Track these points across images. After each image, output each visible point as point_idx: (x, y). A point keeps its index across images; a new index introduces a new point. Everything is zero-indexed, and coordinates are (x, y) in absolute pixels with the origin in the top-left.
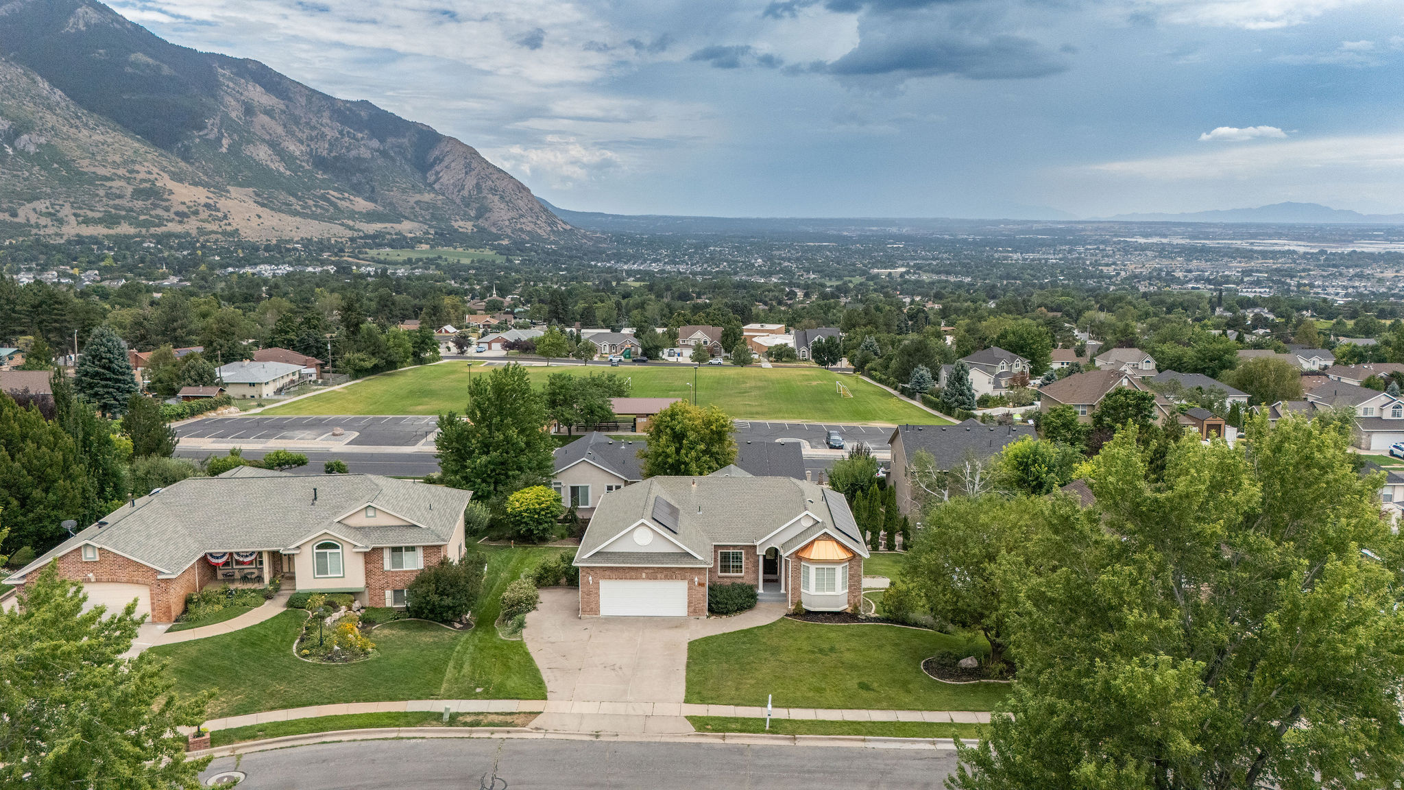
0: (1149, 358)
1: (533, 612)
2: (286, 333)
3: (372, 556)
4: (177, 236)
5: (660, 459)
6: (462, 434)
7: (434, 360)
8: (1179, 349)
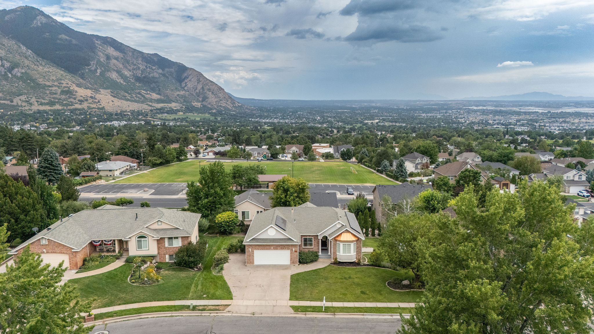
0: (479, 156)
1: (227, 263)
2: (125, 149)
3: (160, 241)
4: (79, 110)
5: (278, 200)
6: (197, 190)
7: (185, 160)
8: (491, 153)
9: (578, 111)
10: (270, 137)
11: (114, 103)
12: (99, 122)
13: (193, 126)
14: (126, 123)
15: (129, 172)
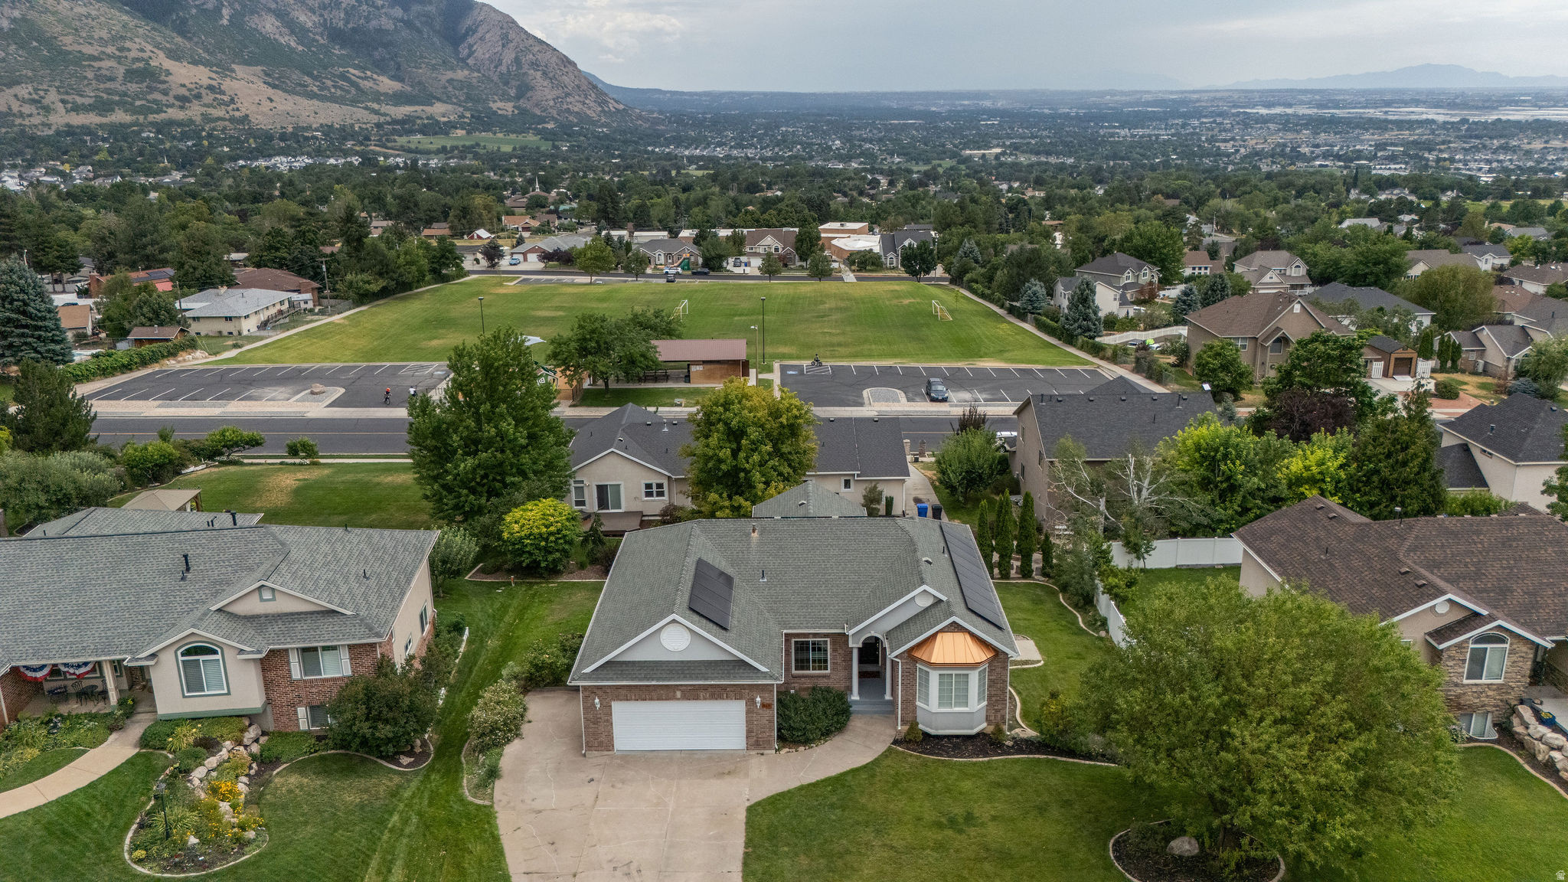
0: (1299, 262)
1: (516, 742)
2: (277, 249)
4: (180, 124)
5: (710, 465)
6: (439, 427)
7: (460, 276)
8: (1335, 251)
9: (1541, 118)
10: (703, 202)
11: (274, 104)
12: (235, 159)
13: (493, 170)
14: (310, 161)
15: (287, 320)
